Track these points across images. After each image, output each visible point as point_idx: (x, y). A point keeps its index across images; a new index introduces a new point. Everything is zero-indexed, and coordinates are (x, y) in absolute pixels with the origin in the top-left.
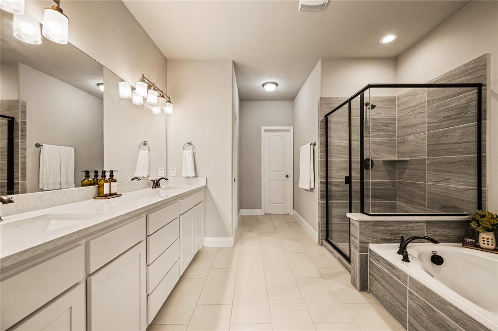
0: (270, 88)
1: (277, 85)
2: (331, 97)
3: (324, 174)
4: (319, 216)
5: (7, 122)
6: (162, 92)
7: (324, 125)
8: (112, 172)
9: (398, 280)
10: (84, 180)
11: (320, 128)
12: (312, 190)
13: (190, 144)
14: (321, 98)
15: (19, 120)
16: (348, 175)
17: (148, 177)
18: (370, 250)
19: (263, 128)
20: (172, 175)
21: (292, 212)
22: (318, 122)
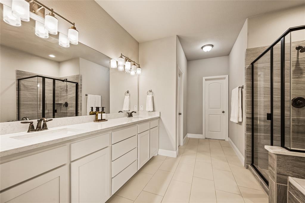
0: (207, 49)
1: (212, 46)
2: (257, 48)
3: (250, 111)
4: (245, 145)
5: (75, 85)
6: (134, 62)
7: (250, 71)
8: (103, 108)
10: (91, 112)
11: (247, 74)
12: (240, 123)
13: (151, 91)
14: (247, 50)
15: (79, 84)
16: (270, 112)
17: (129, 111)
18: (290, 183)
19: (204, 78)
20: (141, 110)
21: (227, 139)
22: (245, 70)
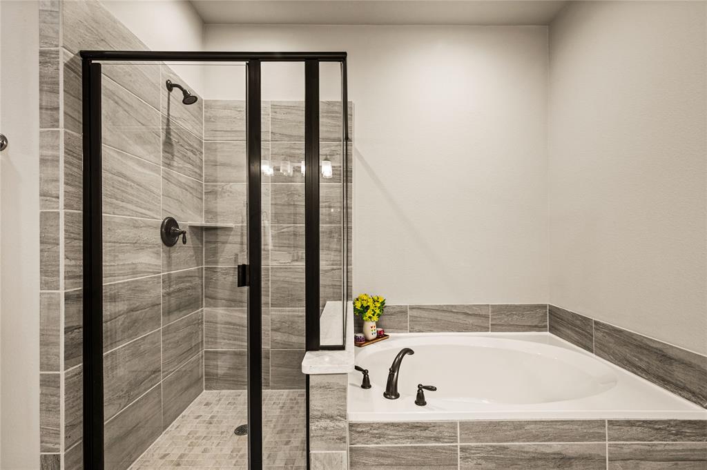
3: (78, 263)
7: (77, 83)
9: (437, 444)
11: (66, 88)
